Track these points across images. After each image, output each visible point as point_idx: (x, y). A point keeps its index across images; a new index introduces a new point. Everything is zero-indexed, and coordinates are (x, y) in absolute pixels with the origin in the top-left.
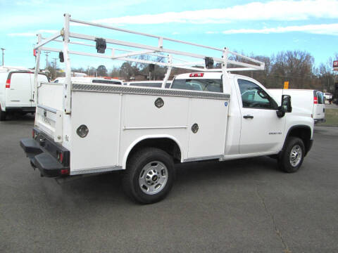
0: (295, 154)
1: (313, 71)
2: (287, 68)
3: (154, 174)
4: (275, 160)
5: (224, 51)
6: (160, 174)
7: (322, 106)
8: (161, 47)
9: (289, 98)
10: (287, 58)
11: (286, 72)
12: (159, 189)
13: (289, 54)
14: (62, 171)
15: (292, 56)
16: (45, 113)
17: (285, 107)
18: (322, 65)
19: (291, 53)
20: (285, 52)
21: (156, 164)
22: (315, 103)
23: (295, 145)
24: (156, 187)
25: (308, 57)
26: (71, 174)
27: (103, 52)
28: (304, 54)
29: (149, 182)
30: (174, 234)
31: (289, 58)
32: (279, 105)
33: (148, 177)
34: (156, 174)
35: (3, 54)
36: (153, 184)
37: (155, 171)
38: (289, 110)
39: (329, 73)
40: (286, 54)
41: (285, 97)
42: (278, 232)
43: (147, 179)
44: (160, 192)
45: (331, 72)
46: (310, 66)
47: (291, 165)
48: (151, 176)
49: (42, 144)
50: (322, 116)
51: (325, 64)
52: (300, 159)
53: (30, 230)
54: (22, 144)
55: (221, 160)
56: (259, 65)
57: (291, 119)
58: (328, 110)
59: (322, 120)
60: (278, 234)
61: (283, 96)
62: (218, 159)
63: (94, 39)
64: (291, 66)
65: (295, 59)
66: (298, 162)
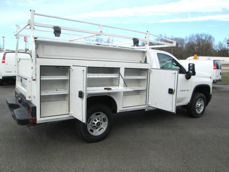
0: (199, 105)
1: (213, 47)
2: (196, 45)
3: (98, 121)
4: (185, 109)
5: (146, 34)
6: (102, 121)
7: (219, 71)
8: (101, 32)
9: (194, 65)
10: (196, 38)
11: (195, 48)
12: (102, 131)
13: (197, 36)
14: (31, 120)
15: (199, 37)
16: (21, 80)
17: (191, 72)
18: (220, 42)
19: (198, 35)
20: (195, 34)
21: (99, 114)
22: (214, 68)
23: (199, 98)
24: (100, 130)
25: (210, 38)
26: (37, 123)
27: (59, 36)
28: (208, 36)
29: (94, 127)
30: (110, 164)
31: (198, 39)
32: (187, 70)
33: (94, 123)
34: (99, 121)
35: (4, 40)
36: (97, 128)
37: (98, 119)
38: (194, 74)
39: (225, 48)
40: (195, 36)
41: (191, 65)
42: (185, 161)
43: (93, 125)
44: (102, 134)
45: (226, 48)
46: (212, 44)
47: (196, 113)
48: (96, 123)
49: (20, 102)
50: (219, 77)
51: (222, 42)
52: (202, 108)
53: (9, 163)
54: (7, 102)
55: (146, 110)
56: (172, 43)
57: (196, 80)
58: (224, 73)
59: (219, 80)
60: (185, 163)
61: (189, 64)
62: (144, 110)
63: (53, 27)
64: (199, 44)
65: (201, 39)
66: (201, 110)
